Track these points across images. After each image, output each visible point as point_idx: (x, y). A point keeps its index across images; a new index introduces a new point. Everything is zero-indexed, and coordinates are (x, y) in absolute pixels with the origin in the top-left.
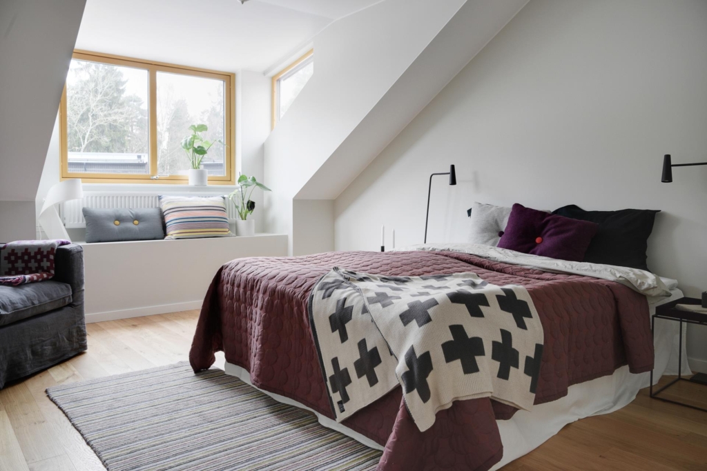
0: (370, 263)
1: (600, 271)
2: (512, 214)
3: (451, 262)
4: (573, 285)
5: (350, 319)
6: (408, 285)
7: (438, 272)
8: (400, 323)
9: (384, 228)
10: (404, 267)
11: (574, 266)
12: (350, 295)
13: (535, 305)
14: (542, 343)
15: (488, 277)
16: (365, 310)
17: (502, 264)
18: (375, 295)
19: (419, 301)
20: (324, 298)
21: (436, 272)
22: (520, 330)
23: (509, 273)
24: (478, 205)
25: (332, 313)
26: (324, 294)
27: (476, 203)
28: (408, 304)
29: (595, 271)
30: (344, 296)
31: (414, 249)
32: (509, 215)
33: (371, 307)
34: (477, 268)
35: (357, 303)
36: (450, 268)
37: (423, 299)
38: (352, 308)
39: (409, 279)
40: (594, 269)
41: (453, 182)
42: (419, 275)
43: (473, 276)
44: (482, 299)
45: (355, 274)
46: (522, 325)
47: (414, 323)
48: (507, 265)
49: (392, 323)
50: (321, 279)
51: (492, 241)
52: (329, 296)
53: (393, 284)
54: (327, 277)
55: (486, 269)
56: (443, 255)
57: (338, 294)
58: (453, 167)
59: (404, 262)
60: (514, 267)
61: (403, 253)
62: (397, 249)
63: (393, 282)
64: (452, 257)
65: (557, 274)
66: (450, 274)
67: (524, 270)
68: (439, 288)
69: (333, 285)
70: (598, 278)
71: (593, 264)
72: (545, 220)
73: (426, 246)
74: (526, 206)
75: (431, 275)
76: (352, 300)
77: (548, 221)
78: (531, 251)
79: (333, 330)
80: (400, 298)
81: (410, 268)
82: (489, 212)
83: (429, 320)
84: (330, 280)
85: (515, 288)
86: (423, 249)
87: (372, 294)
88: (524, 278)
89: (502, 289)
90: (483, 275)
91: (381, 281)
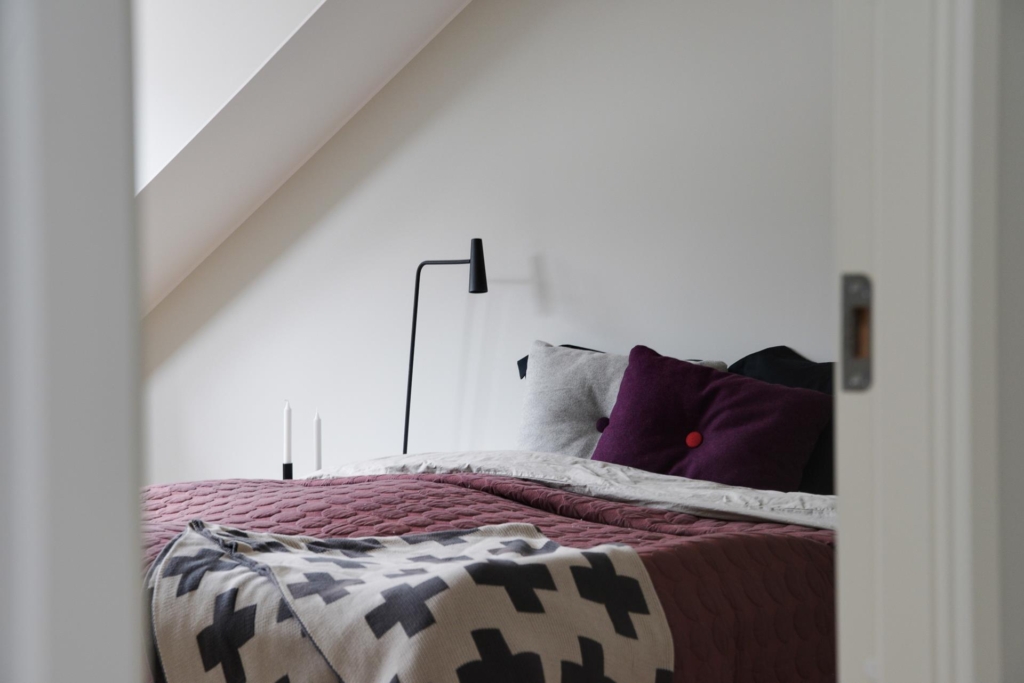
0: (273, 508)
1: (821, 512)
2: (628, 372)
3: (477, 501)
4: (746, 542)
5: (250, 633)
6: (375, 557)
7: (444, 524)
8: (368, 633)
9: (289, 412)
10: (361, 515)
11: (765, 500)
12: (244, 583)
13: (656, 587)
14: (671, 668)
15: (562, 533)
16: (285, 612)
17: (599, 502)
18: (304, 580)
19: (406, 585)
20: (180, 593)
21: (439, 524)
22: (621, 640)
23: (615, 524)
24: (542, 348)
25: (204, 626)
26: (182, 583)
27: (539, 342)
28: (382, 593)
29: (810, 512)
30: (231, 584)
31: (377, 468)
32: (622, 375)
33: (298, 605)
34: (540, 512)
35: (265, 599)
36: (472, 515)
37: (414, 581)
38: (251, 611)
39: (376, 542)
40: (808, 506)
41: (479, 284)
42: (398, 533)
43: (526, 531)
44: (540, 576)
45: (245, 535)
46: (625, 629)
47: (398, 629)
48: (612, 504)
49: (350, 635)
50: (166, 551)
51: (580, 444)
52: (195, 587)
53: (339, 555)
54: (182, 545)
55: (561, 514)
56: (455, 483)
57: (218, 582)
58: (477, 245)
59: (360, 502)
60: (627, 508)
61: (352, 481)
62: (329, 471)
63: (338, 551)
64: (478, 489)
65: (728, 521)
66: (471, 529)
67: (652, 513)
68: (449, 560)
69: (200, 562)
70: (817, 529)
71: (806, 496)
72: (708, 388)
73: (407, 461)
74: (664, 352)
75: (426, 532)
76: (252, 594)
77: (715, 392)
78: (675, 469)
79: (208, 665)
80: (362, 582)
81: (377, 519)
82: (572, 367)
83: (428, 620)
84: (190, 551)
85: (614, 552)
86: (404, 468)
87: (298, 578)
88: (647, 534)
89: (584, 554)
90: (552, 529)
91: (310, 549)
